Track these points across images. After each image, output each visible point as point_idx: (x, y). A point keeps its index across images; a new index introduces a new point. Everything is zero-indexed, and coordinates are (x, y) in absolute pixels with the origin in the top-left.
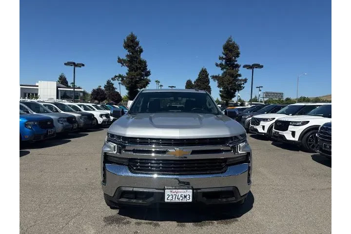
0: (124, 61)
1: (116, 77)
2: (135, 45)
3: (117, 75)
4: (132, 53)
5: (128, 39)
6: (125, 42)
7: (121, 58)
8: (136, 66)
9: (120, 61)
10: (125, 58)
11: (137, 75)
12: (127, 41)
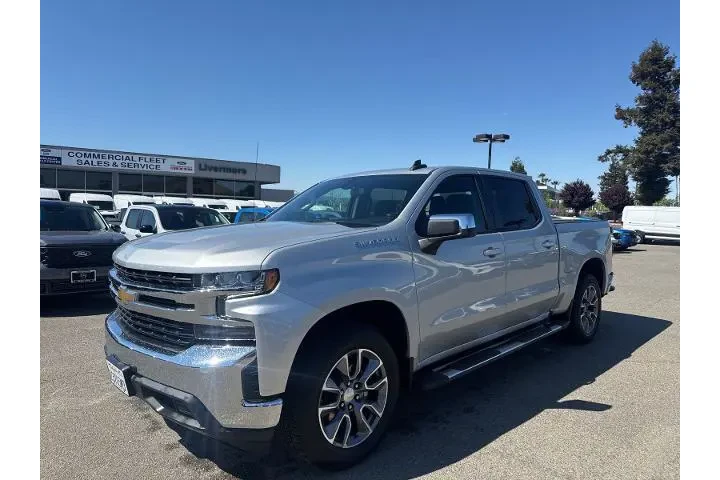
0: (630, 112)
1: (609, 152)
2: (661, 71)
3: (613, 148)
4: (654, 90)
5: (643, 59)
6: (634, 67)
7: (624, 108)
8: (662, 120)
9: (621, 115)
10: (633, 105)
11: (664, 141)
12: (641, 65)
